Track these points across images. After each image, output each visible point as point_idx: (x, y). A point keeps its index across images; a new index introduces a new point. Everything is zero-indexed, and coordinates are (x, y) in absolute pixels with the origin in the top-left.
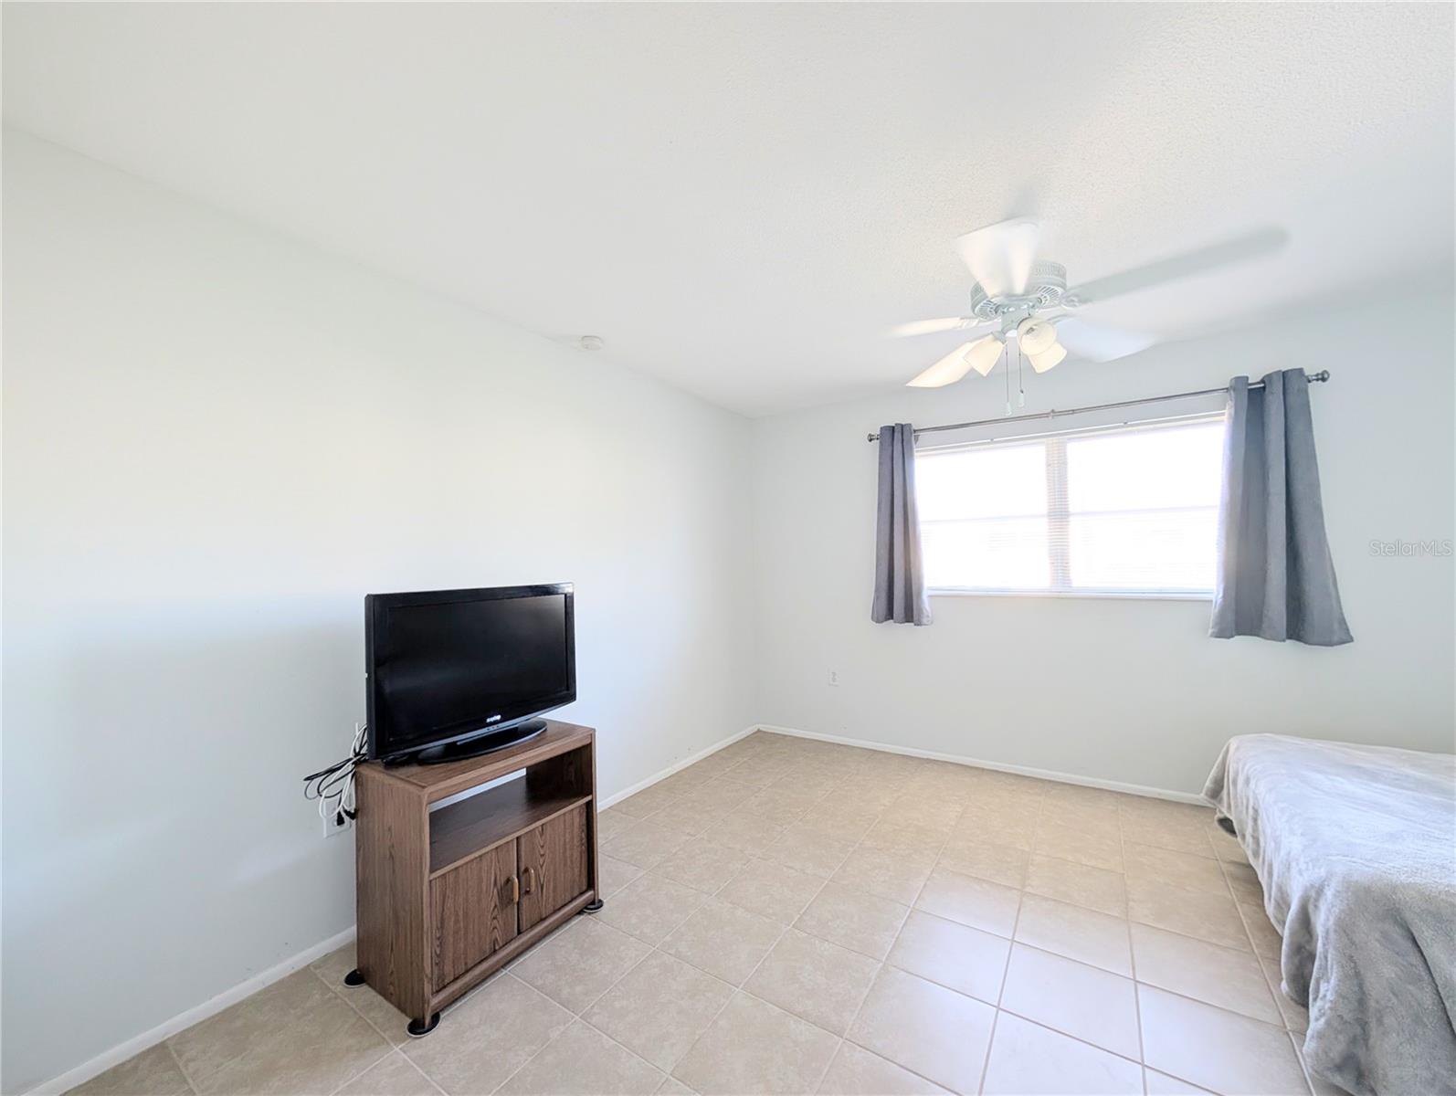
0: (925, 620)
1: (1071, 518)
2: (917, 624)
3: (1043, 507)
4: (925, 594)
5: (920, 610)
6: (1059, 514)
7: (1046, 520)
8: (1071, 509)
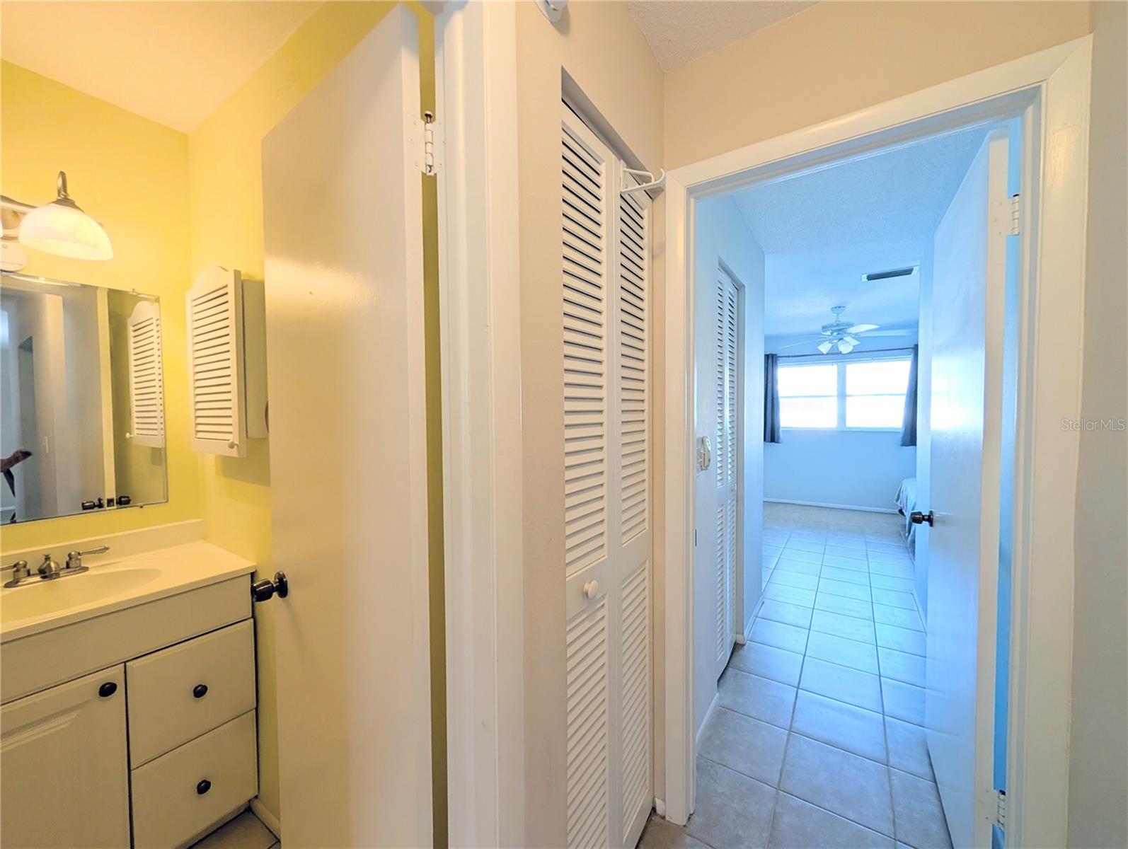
0: (780, 441)
1: (847, 398)
2: (778, 442)
3: (835, 393)
4: (781, 430)
5: (779, 437)
6: (842, 395)
7: (836, 398)
8: (848, 393)
